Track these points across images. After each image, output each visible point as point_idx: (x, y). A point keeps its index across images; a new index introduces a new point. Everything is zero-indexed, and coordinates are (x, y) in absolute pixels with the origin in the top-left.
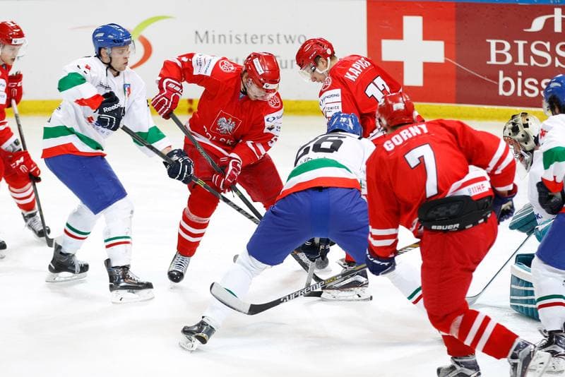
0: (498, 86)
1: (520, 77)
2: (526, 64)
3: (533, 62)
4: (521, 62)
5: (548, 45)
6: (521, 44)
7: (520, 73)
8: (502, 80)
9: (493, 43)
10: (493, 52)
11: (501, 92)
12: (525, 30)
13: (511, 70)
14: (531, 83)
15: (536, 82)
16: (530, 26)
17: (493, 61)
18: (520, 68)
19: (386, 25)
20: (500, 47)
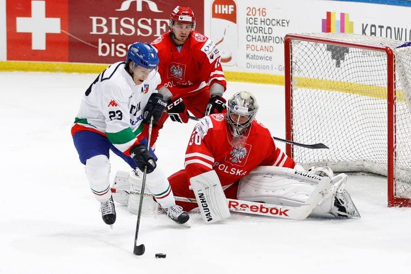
0: (98, 49)
1: (113, 43)
2: (117, 34)
3: (122, 32)
4: (114, 32)
5: (132, 20)
6: (114, 20)
7: (113, 40)
8: (101, 45)
9: (94, 19)
10: (95, 25)
11: (100, 53)
12: (117, 10)
13: (107, 38)
14: (121, 47)
15: (124, 46)
16: (120, 7)
17: (95, 32)
18: (114, 36)
19: (19, 7)
20: (99, 22)
